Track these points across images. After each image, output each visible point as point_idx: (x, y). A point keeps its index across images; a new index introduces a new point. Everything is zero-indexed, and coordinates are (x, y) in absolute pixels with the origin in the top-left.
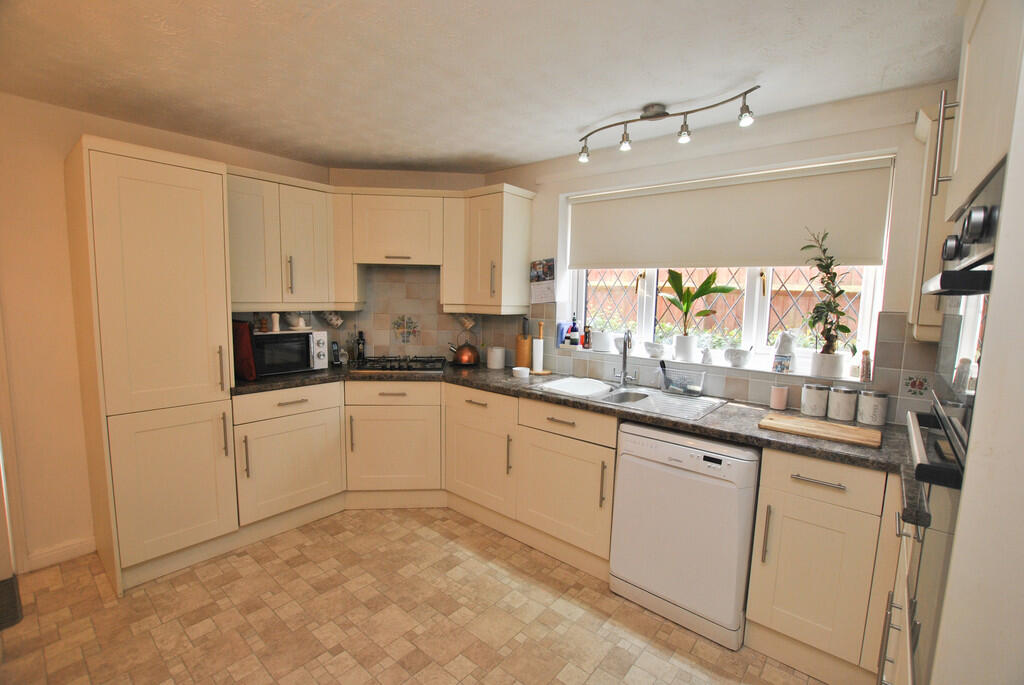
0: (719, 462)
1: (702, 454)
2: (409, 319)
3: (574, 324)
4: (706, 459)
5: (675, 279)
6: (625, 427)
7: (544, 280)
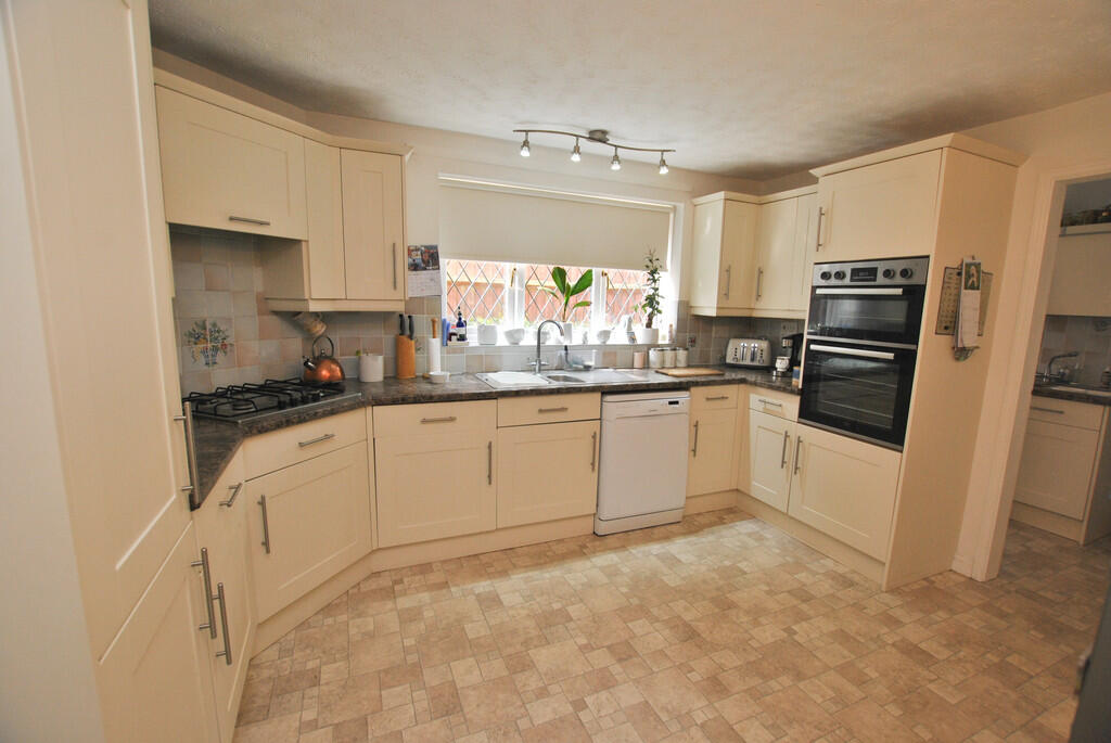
0: (677, 403)
1: (667, 401)
2: (214, 325)
3: (460, 319)
4: (671, 403)
5: (560, 275)
6: (609, 398)
7: (425, 269)
